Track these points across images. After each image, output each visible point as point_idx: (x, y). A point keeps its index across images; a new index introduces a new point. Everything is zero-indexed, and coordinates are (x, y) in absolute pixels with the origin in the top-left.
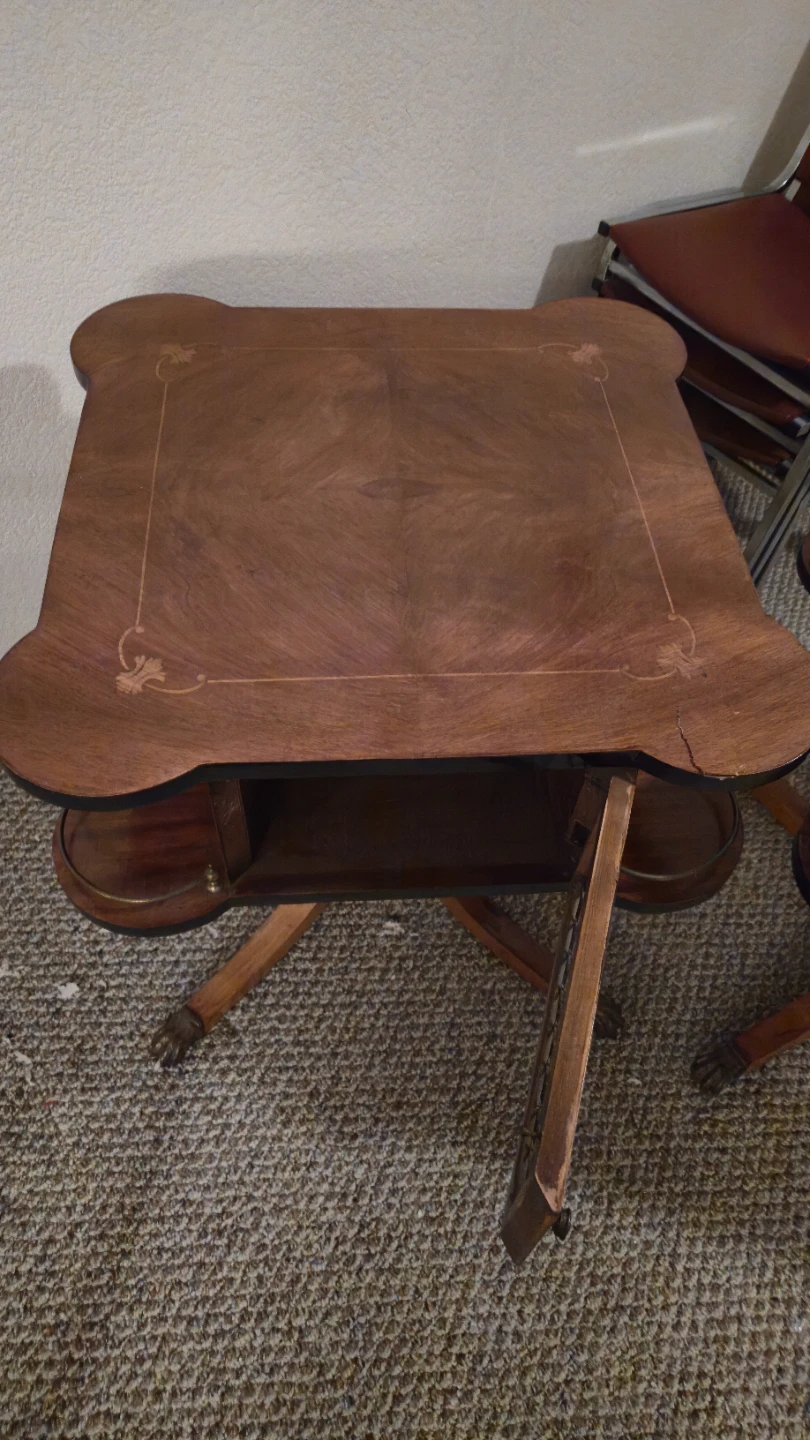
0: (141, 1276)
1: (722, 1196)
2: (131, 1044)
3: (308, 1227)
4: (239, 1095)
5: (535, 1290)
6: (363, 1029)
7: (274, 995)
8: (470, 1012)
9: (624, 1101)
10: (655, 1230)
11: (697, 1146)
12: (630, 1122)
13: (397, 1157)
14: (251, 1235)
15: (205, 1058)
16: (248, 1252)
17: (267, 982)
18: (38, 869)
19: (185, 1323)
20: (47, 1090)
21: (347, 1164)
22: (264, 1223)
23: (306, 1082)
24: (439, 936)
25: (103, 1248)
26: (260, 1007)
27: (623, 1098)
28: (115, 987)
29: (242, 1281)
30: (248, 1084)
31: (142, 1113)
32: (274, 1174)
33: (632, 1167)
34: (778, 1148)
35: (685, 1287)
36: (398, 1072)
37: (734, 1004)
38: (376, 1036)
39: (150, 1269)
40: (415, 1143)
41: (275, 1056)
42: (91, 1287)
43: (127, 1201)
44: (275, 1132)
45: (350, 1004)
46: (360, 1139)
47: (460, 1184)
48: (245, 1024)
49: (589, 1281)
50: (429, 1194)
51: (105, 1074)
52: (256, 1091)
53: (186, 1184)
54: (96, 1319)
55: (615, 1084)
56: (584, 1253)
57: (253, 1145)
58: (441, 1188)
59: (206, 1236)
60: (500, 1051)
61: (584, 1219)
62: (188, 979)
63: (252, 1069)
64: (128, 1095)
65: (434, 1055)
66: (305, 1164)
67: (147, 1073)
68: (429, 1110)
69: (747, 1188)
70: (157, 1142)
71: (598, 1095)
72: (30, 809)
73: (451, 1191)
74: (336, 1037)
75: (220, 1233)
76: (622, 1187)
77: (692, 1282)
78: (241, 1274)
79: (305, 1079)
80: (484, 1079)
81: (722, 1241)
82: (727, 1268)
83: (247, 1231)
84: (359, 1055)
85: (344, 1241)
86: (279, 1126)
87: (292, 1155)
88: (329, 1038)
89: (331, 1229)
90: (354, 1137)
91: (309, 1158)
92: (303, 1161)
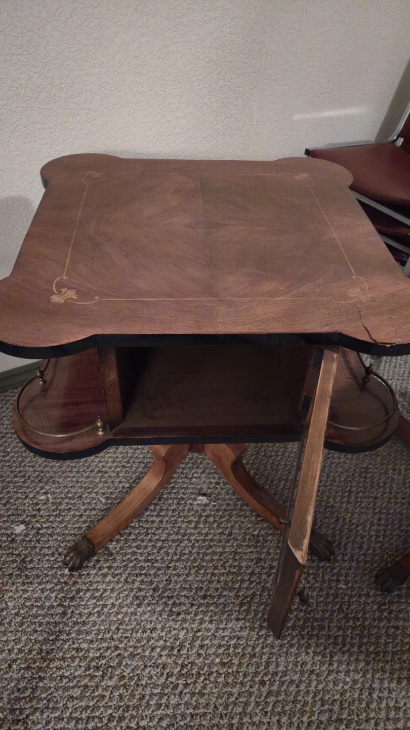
0: (49, 692)
1: (398, 654)
2: (53, 559)
3: (150, 666)
4: (113, 588)
5: (287, 708)
6: (185, 554)
7: (135, 534)
8: (246, 546)
9: (336, 597)
10: (359, 673)
11: (381, 625)
12: (341, 610)
13: (203, 626)
14: (116, 670)
15: (94, 567)
16: (114, 680)
17: (131, 527)
18: (8, 466)
19: (74, 721)
20: (3, 583)
21: (175, 629)
22: (124, 663)
23: (151, 583)
24: (228, 505)
25: (28, 674)
26: (126, 541)
27: (336, 596)
28: (46, 528)
29: (110, 697)
30: (118, 582)
31: (56, 597)
32: (131, 634)
33: (343, 636)
35: (379, 708)
36: (205, 578)
37: (397, 546)
38: (192, 558)
39: (55, 689)
40: (214, 618)
41: (134, 567)
42: (19, 698)
43: (44, 648)
44: (132, 610)
45: (178, 540)
46: (182, 616)
47: (241, 643)
48: (118, 549)
49: (320, 703)
50: (223, 649)
51: (37, 575)
52: (122, 586)
53: (80, 639)
54: (21, 718)
55: (331, 588)
56: (316, 687)
57: (120, 617)
58: (230, 645)
59: (89, 670)
60: (263, 568)
61: (316, 666)
62: (87, 524)
63: (120, 574)
64: (49, 586)
65: (225, 569)
66: (149, 629)
67: (60, 575)
68: (222, 600)
70: (64, 614)
71: (321, 594)
72: (7, 436)
73: (235, 647)
74: (169, 558)
75: (97, 668)
76: (338, 648)
77: (383, 705)
78: (109, 693)
79: (151, 581)
80: (255, 583)
81: (400, 680)
82: (403, 697)
83: (114, 667)
84: (182, 568)
85: (172, 675)
86: (135, 607)
87: (142, 624)
88: (165, 558)
89: (164, 668)
90: (179, 614)
91: (152, 625)
92: (149, 627)
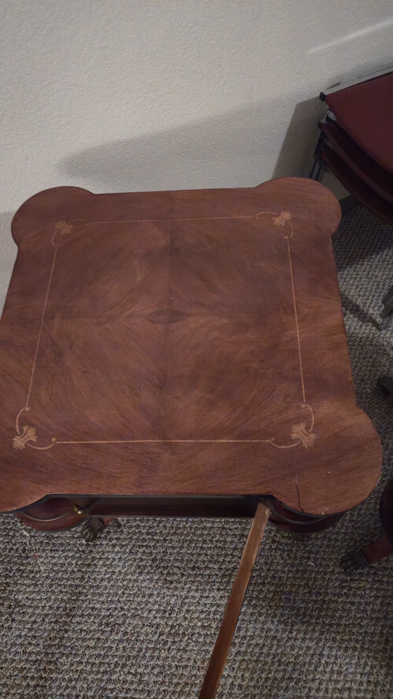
0: (72, 642)
1: (349, 627)
3: (147, 625)
5: (250, 666)
6: (180, 528)
9: (305, 574)
10: (313, 641)
11: (340, 600)
12: (307, 584)
13: (190, 594)
14: (121, 627)
15: (105, 538)
16: (119, 635)
19: (90, 666)
20: (36, 549)
21: (167, 596)
22: (127, 622)
23: (151, 553)
25: (57, 627)
27: (304, 572)
29: (116, 648)
30: (124, 552)
31: (76, 564)
32: (133, 598)
33: (305, 608)
34: (382, 604)
35: (324, 671)
36: (195, 552)
37: (368, 525)
38: (186, 532)
39: (77, 639)
41: (138, 539)
42: (51, 645)
43: (68, 606)
44: (135, 577)
48: (125, 522)
49: (277, 664)
50: (205, 614)
52: (128, 556)
53: (94, 600)
54: (52, 660)
55: (301, 564)
56: (276, 650)
57: (125, 583)
58: (210, 611)
59: (101, 626)
61: (278, 633)
63: (126, 545)
64: (71, 554)
65: (212, 544)
66: (148, 595)
67: (79, 544)
68: (208, 572)
69: (362, 624)
70: (83, 578)
71: (292, 570)
74: (167, 531)
75: (107, 625)
76: (299, 619)
77: (328, 669)
78: (116, 645)
79: (151, 552)
80: (236, 558)
81: (346, 649)
82: (347, 663)
83: (119, 625)
84: (177, 541)
86: (137, 575)
87: (142, 590)
88: (163, 532)
89: (157, 628)
90: (171, 582)
91: (150, 592)
92: (147, 593)
